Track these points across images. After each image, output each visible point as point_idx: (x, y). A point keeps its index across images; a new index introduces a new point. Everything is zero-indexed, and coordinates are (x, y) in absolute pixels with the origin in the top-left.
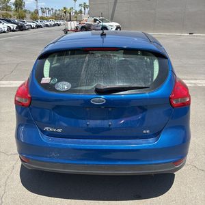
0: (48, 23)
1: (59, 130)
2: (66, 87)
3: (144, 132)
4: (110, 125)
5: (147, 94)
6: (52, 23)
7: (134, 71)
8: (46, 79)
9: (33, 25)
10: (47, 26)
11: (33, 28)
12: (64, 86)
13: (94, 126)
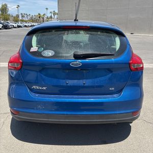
0: (27, 25)
1: (44, 88)
2: (50, 54)
3: (110, 89)
4: (84, 84)
5: (113, 60)
6: (30, 24)
7: (102, 43)
8: (34, 48)
9: (15, 25)
10: (26, 26)
11: (15, 28)
12: (49, 53)
13: (72, 85)
